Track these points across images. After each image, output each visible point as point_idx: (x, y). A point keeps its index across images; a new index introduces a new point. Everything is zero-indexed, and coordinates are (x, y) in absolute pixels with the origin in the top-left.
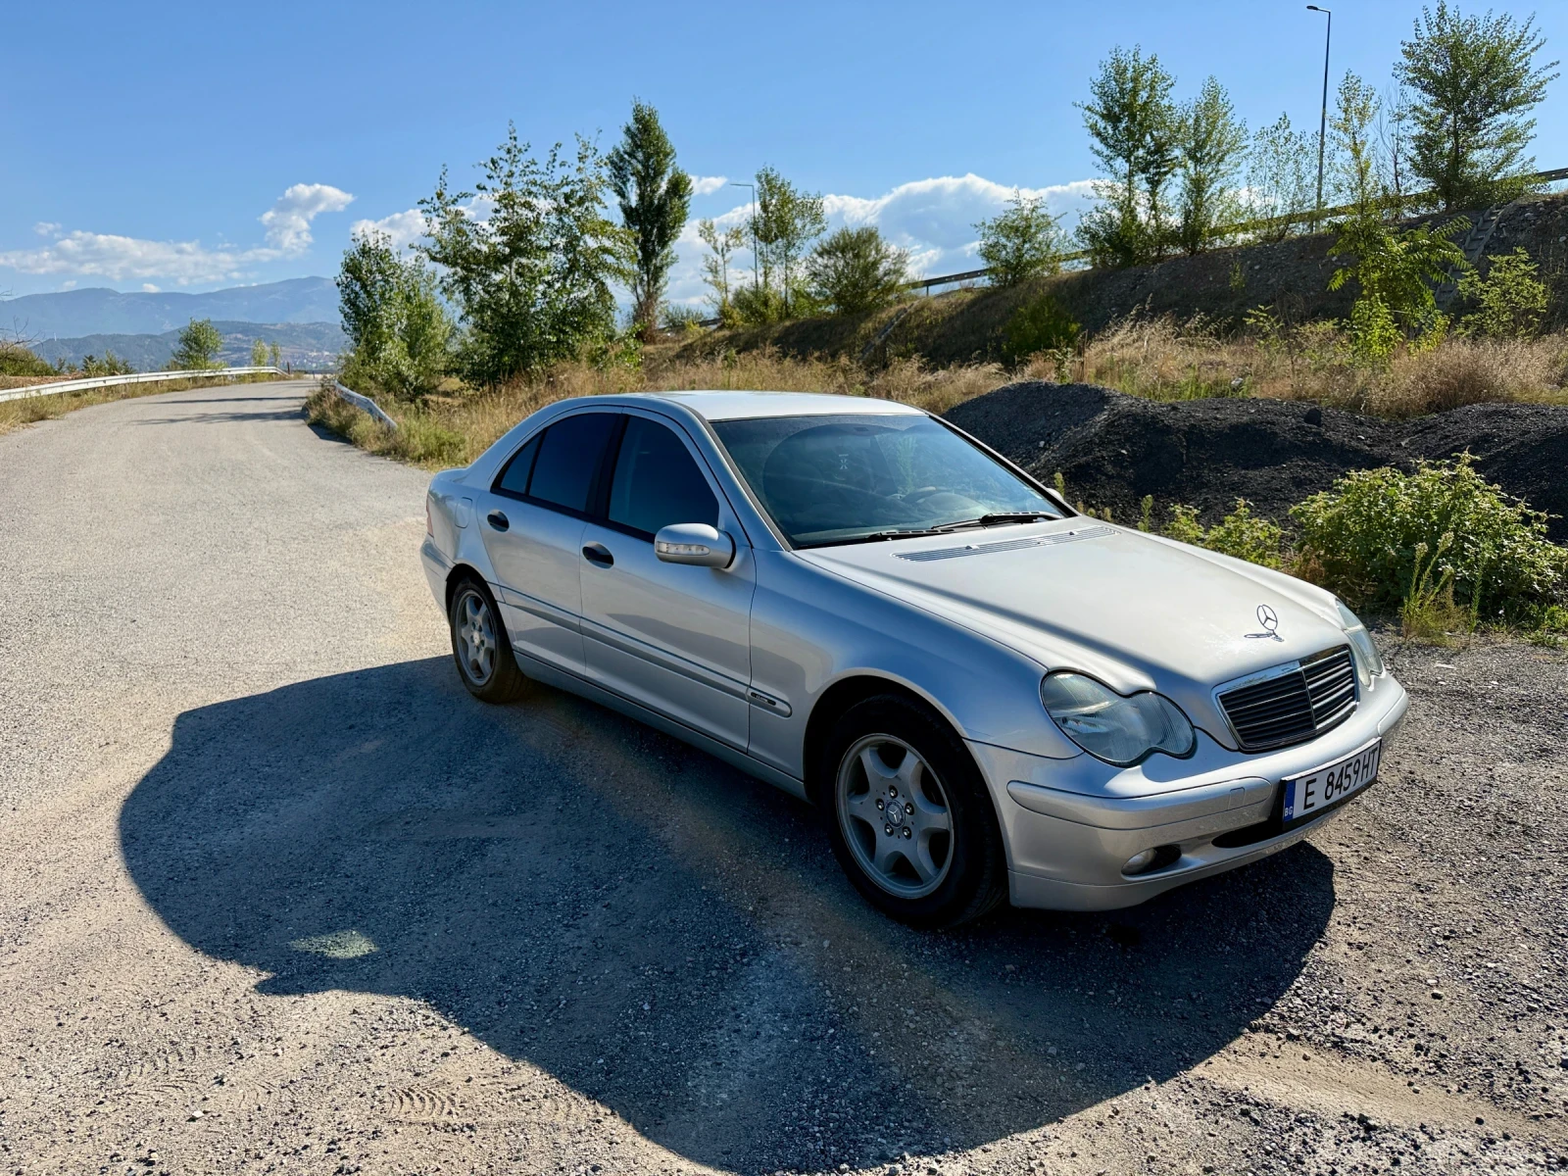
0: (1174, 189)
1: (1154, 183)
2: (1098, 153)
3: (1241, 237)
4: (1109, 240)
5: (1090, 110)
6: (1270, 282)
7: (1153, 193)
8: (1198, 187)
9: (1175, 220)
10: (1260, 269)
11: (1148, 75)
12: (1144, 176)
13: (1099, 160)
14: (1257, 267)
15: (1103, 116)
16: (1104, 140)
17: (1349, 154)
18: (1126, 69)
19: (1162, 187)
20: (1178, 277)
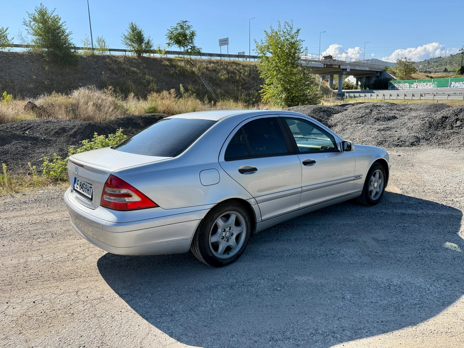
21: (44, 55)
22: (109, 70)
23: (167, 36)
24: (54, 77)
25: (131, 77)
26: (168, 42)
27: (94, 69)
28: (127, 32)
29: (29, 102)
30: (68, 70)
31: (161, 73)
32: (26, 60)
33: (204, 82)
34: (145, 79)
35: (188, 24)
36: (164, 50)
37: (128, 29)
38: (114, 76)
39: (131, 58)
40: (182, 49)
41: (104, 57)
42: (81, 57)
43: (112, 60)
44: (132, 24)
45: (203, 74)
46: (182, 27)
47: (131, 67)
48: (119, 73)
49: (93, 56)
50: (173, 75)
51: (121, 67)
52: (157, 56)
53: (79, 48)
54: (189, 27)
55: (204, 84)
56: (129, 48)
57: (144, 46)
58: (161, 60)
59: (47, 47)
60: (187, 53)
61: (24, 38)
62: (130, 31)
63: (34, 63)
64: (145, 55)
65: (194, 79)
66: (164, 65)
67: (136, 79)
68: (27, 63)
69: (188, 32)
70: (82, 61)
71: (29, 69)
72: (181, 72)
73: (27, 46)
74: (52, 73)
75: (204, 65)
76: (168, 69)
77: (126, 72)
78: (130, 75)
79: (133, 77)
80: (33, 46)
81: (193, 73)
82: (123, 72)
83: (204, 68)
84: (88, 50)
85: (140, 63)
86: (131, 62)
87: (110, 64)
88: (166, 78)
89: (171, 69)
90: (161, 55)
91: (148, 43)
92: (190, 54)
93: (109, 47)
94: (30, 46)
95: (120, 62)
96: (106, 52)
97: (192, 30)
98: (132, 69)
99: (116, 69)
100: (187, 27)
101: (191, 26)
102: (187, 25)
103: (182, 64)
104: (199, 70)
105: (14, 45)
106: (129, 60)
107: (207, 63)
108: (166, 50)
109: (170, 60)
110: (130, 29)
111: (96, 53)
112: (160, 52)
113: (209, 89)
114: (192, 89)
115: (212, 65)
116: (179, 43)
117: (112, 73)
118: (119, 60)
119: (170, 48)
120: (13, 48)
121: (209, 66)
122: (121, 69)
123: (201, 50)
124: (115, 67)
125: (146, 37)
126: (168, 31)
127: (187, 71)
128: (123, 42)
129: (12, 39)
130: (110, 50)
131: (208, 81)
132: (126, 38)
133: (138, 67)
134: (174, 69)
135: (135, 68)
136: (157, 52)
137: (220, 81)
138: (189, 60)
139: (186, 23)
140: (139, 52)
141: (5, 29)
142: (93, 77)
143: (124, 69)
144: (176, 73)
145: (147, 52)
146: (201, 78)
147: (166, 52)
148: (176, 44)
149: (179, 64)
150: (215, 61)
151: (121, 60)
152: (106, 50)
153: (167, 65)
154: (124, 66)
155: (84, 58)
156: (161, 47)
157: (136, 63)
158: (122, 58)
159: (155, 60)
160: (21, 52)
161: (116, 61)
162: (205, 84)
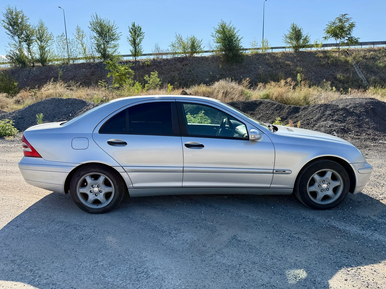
0: (35, 48)
1: (29, 45)
2: (9, 35)
3: (56, 63)
4: (17, 60)
5: (3, 21)
6: (69, 74)
7: (29, 48)
8: (42, 48)
9: (37, 56)
10: (66, 71)
11: (21, 15)
12: (25, 43)
13: (9, 36)
14: (64, 70)
15: (8, 24)
16: (10, 31)
17: (81, 45)
18: (12, 12)
19: (31, 47)
20: (42, 71)
21: (221, 57)
22: (266, 64)
23: (325, 31)
24: (224, 72)
25: (284, 69)
26: (324, 36)
27: (255, 64)
28: (288, 31)
29: (183, 91)
30: (235, 67)
31: (312, 65)
32: (209, 61)
33: (357, 70)
34: (296, 70)
35: (347, 16)
36: (321, 43)
37: (289, 30)
38: (270, 69)
39: (289, 53)
40: (338, 41)
41: (265, 55)
42: (247, 56)
43: (271, 56)
44: (293, 24)
45: (357, 63)
46: (340, 20)
47: (286, 61)
48: (275, 66)
49: (257, 54)
50: (324, 65)
51: (277, 62)
52: (314, 49)
53: (247, 49)
54: (348, 20)
55: (356, 72)
56: (288, 45)
57: (301, 41)
58: (316, 53)
59: (225, 51)
60: (343, 44)
61: (211, 46)
62: (291, 31)
63: (213, 63)
64: (301, 50)
65: (347, 68)
66: (318, 57)
67: (288, 71)
68: (209, 63)
69: (347, 25)
70: (247, 59)
71: (209, 68)
72: (333, 62)
73: (213, 51)
74: (224, 69)
75: (362, 53)
76: (321, 61)
77: (281, 66)
78: (283, 67)
79: (286, 69)
80: (215, 51)
81: (347, 62)
82: (278, 65)
83: (361, 57)
84: (254, 50)
85: (295, 57)
86: (287, 57)
87: (268, 60)
88: (317, 68)
89: (324, 60)
90: (317, 48)
91: (305, 39)
92: (347, 44)
93: (271, 46)
94: (214, 51)
95: (278, 58)
96: (268, 50)
97: (351, 21)
98: (287, 62)
99: (272, 63)
100: (346, 20)
101: (350, 18)
102: (346, 18)
103: (337, 55)
104: (354, 58)
105: (205, 51)
106: (286, 55)
107: (366, 52)
108: (323, 43)
109: (325, 52)
110: (291, 29)
111: (260, 51)
112: (317, 45)
113: (361, 76)
114: (341, 77)
115: (372, 53)
116: (336, 35)
117: (268, 67)
118: (277, 56)
119: (326, 41)
120: (204, 53)
121: (367, 54)
122: (277, 63)
123: (359, 40)
124: (272, 62)
125: (304, 34)
126: (327, 26)
127: (340, 61)
128: (283, 41)
129: (204, 47)
130: (272, 48)
131: (362, 69)
132: (286, 36)
133: (292, 61)
134: (326, 60)
135: (289, 61)
136: (314, 46)
137: (377, 68)
138: (346, 50)
139: (346, 16)
140: (296, 48)
141: (200, 41)
142: (252, 71)
143: (279, 63)
144: (328, 63)
145: (303, 47)
146: (354, 66)
147: (322, 46)
148: (333, 36)
149: (334, 55)
150: (377, 49)
151: (279, 56)
152: (268, 48)
153: (321, 57)
154: (280, 60)
155: (249, 57)
156: (318, 41)
157: (292, 57)
158: (280, 54)
159: (310, 53)
160: (208, 55)
161: (274, 57)
162: (358, 72)
